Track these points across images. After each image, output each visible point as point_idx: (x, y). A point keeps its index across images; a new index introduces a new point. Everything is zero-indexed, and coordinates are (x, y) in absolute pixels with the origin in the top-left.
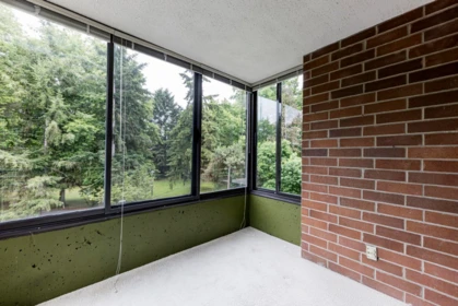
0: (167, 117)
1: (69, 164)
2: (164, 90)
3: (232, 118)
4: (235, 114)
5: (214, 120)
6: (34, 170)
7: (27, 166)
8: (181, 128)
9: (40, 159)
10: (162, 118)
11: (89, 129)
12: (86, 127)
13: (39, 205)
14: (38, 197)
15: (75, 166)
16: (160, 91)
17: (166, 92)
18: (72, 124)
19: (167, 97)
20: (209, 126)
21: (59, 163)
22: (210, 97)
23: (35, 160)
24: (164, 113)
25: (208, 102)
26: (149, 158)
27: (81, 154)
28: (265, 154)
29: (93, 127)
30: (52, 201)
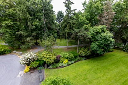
0: (61, 20)
1: (35, 34)
2: (60, 11)
3: (82, 18)
4: (83, 16)
5: (75, 19)
6: (28, 36)
7: (26, 35)
8: (64, 23)
9: (29, 33)
10: (60, 20)
11: (38, 24)
12: (37, 24)
13: (30, 45)
14: (30, 42)
15: (36, 35)
16: (59, 11)
17: (61, 12)
18: (34, 23)
19: (61, 13)
20: (73, 22)
21: (33, 34)
22: (74, 10)
23: (28, 33)
24: (60, 19)
25: (73, 12)
26: (56, 32)
27: (37, 32)
28: (94, 32)
29: (39, 24)
30: (33, 43)
